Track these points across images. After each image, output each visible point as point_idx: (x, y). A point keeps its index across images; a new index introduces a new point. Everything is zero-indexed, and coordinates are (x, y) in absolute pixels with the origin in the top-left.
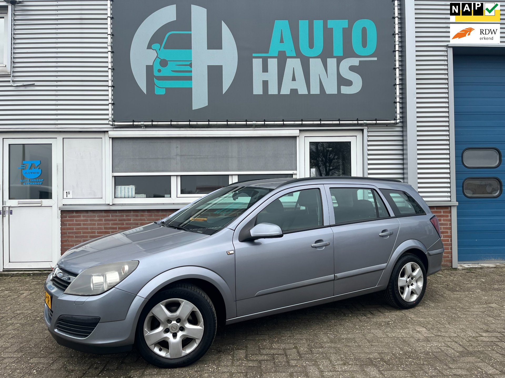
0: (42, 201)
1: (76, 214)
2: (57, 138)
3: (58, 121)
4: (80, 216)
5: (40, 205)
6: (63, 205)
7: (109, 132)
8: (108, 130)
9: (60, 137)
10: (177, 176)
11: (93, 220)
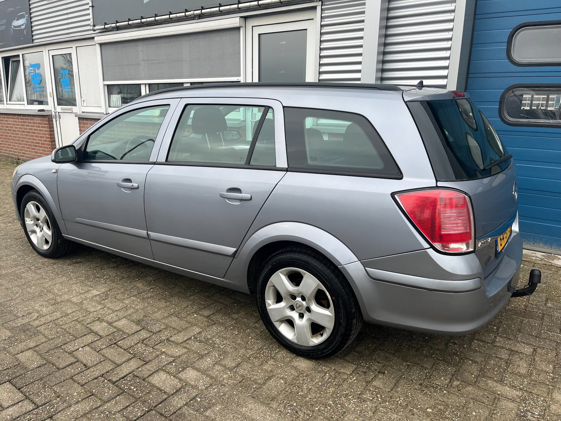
0: (72, 108)
1: (86, 121)
2: (72, 47)
3: (69, 30)
4: (87, 124)
5: (71, 111)
6: (83, 112)
7: (95, 37)
8: (94, 36)
9: (74, 45)
10: (145, 84)
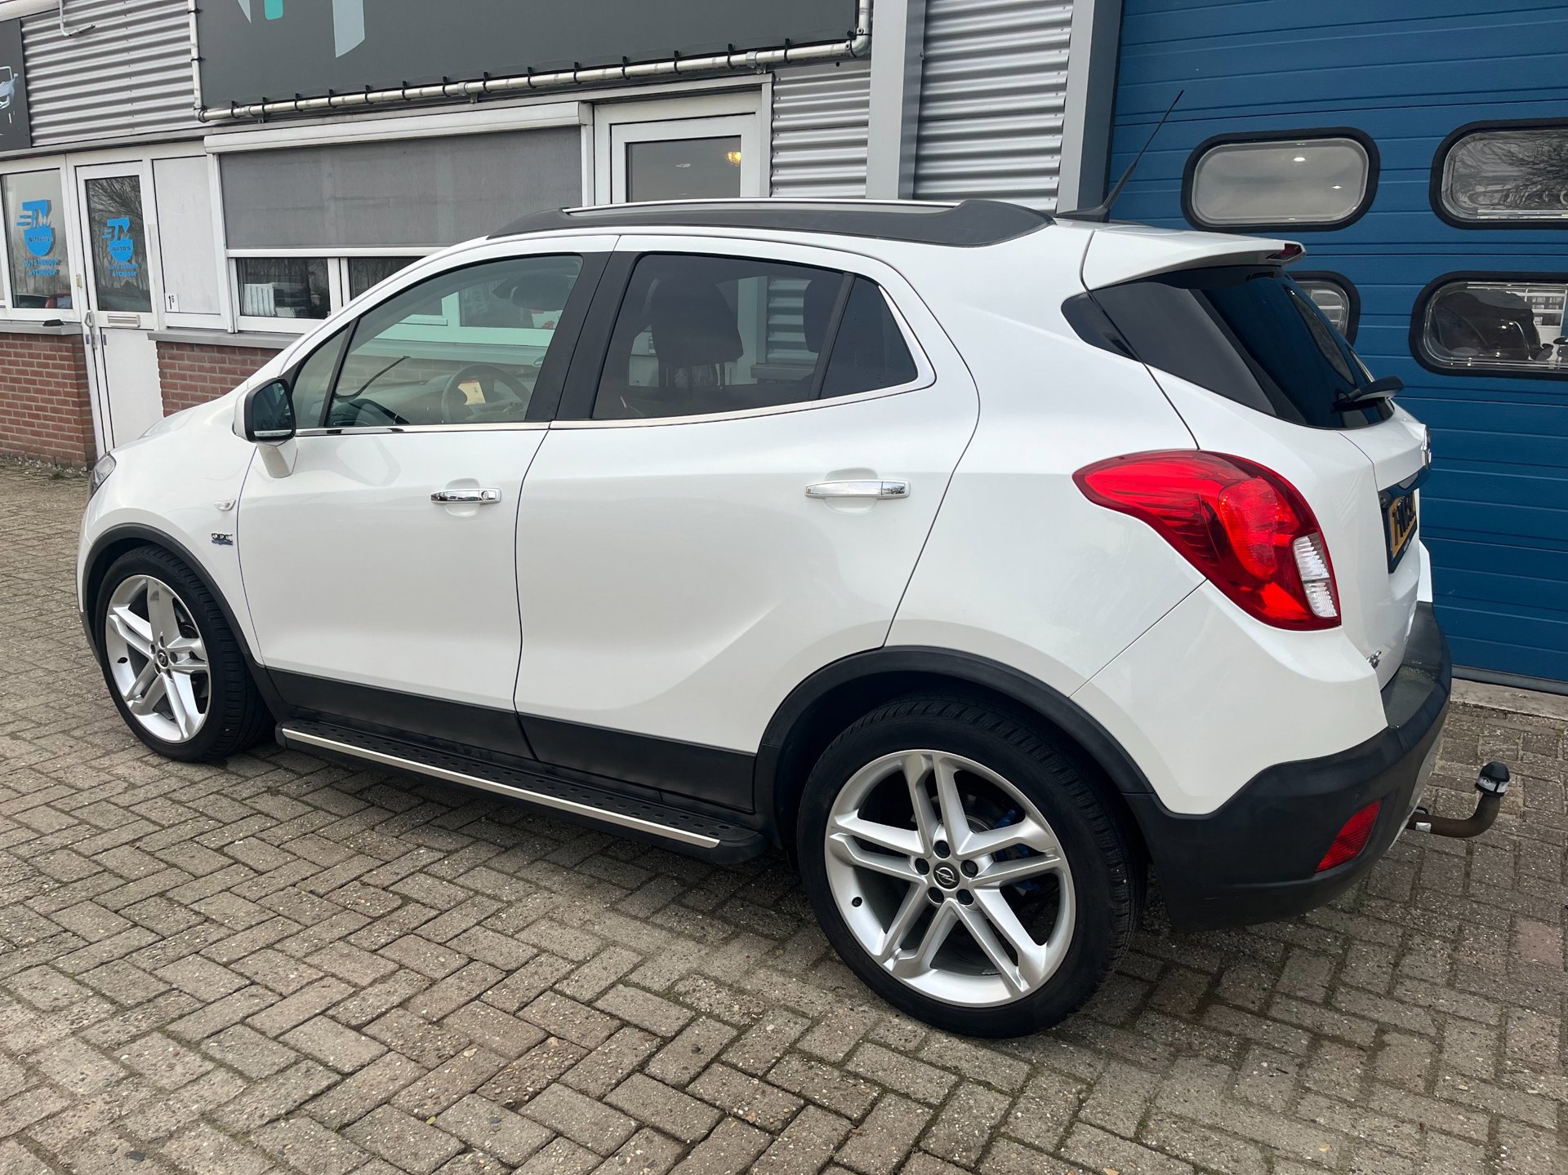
0: (139, 316)
1: (177, 350)
2: (142, 161)
3: (135, 117)
4: (181, 358)
5: (136, 326)
7: (206, 138)
8: (203, 134)
9: (147, 158)
10: (339, 258)
11: (201, 369)
